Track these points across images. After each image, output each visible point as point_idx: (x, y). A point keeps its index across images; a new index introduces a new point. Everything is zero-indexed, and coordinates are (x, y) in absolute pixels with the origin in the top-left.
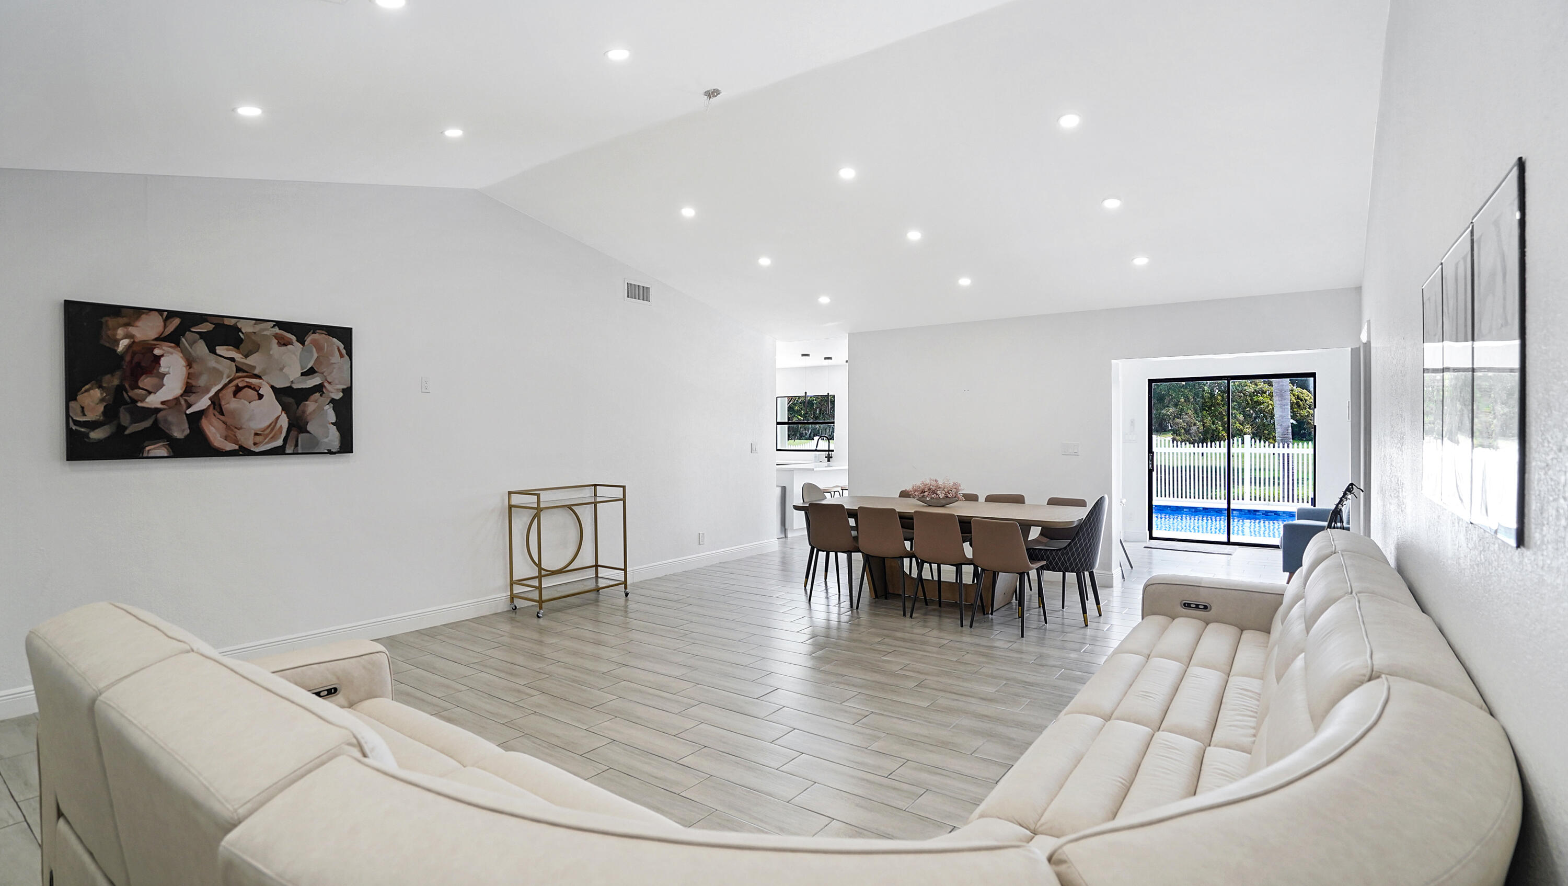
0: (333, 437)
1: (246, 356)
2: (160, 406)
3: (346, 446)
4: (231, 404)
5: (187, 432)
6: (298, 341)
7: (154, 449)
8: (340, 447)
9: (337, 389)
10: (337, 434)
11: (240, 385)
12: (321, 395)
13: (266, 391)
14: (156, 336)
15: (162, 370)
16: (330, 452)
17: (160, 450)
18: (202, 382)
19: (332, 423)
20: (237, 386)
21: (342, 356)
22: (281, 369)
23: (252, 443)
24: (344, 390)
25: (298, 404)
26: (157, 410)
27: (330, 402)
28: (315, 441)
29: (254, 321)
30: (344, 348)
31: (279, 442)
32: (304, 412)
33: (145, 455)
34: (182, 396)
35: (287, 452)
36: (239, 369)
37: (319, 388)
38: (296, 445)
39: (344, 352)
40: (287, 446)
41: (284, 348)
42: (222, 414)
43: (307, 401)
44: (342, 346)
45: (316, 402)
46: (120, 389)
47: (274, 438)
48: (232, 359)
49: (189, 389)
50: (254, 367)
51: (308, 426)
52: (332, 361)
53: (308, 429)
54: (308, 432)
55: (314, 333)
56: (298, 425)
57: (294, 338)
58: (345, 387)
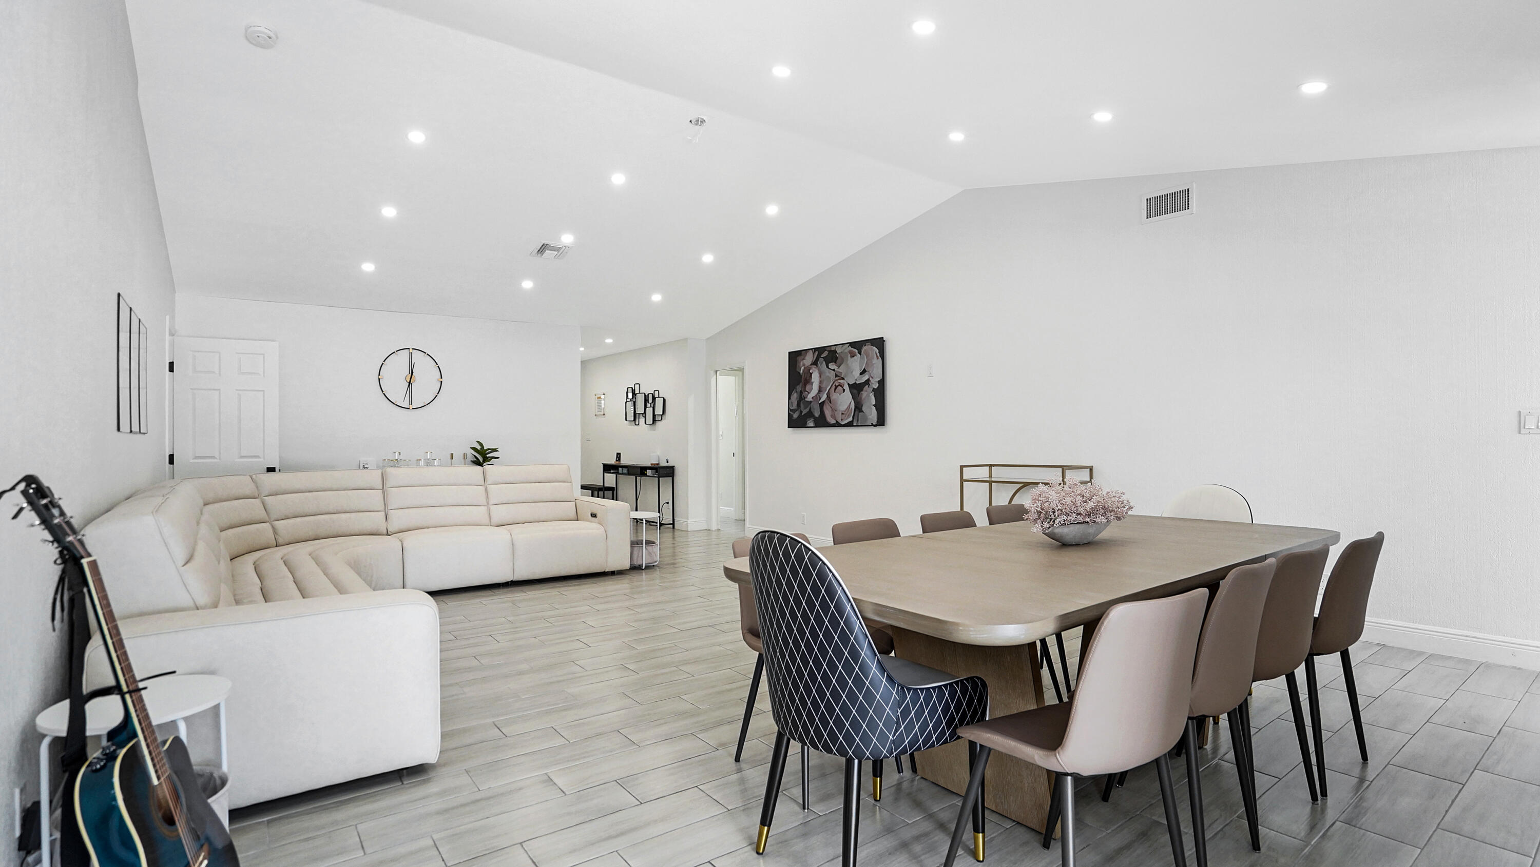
0: (873, 415)
1: (839, 367)
2: (811, 400)
3: (881, 421)
4: (834, 396)
5: (819, 413)
6: (858, 353)
7: (810, 422)
8: (877, 421)
9: (876, 381)
10: (876, 412)
11: (837, 385)
12: (868, 386)
13: (846, 387)
14: (811, 363)
15: (813, 380)
16: (872, 425)
17: (811, 423)
18: (823, 386)
19: (874, 405)
20: (836, 385)
21: (878, 358)
22: (852, 372)
23: (840, 419)
24: (879, 382)
25: (859, 394)
26: (811, 402)
27: (873, 391)
28: (866, 419)
29: (841, 346)
30: (879, 352)
31: (851, 419)
32: (861, 398)
33: (807, 426)
34: (818, 393)
35: (854, 424)
36: (836, 376)
37: (867, 382)
38: (858, 421)
39: (878, 354)
40: (854, 421)
41: (853, 358)
42: (831, 403)
43: (862, 391)
44: (878, 351)
45: (866, 391)
46: (801, 392)
47: (849, 416)
48: (834, 370)
49: (820, 390)
50: (841, 373)
51: (863, 407)
52: (873, 363)
53: (863, 409)
54: (863, 412)
55: (865, 346)
56: (858, 408)
57: (857, 351)
58: (879, 379)
